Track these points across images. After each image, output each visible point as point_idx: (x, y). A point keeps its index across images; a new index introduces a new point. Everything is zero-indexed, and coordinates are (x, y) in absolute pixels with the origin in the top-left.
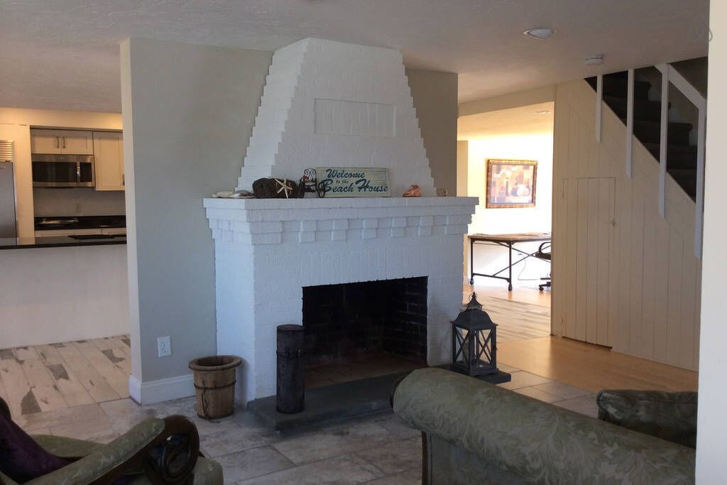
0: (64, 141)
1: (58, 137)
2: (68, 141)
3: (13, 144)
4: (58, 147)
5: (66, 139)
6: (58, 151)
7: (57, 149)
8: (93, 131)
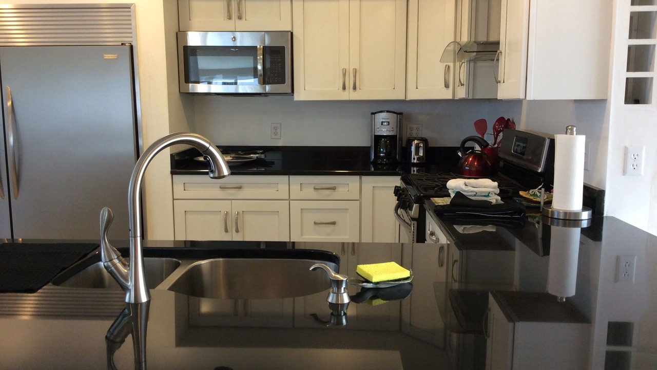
0: (240, 5)
2: (248, 6)
3: (132, 10)
4: (230, 18)
5: (244, 2)
6: (229, 26)
7: (227, 21)
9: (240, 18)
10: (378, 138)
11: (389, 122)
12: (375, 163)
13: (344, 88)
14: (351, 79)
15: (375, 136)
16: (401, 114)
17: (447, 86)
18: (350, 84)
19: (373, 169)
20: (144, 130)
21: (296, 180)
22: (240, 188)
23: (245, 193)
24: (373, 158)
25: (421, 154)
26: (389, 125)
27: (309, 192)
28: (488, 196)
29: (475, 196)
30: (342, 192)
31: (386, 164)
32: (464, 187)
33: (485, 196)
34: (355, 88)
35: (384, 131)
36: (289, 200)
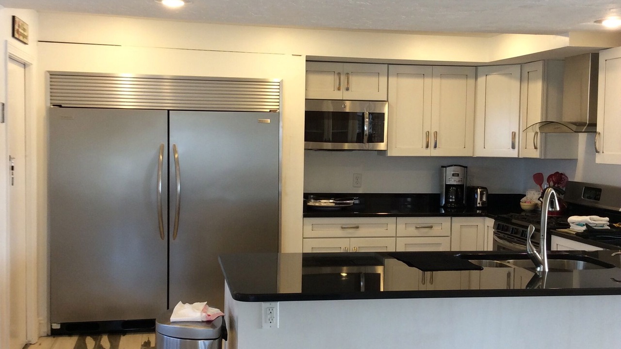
0: (348, 79)
1: (339, 74)
2: (354, 80)
3: (280, 84)
4: (339, 89)
5: (350, 77)
6: (338, 95)
7: (337, 92)
8: (390, 63)
9: (347, 89)
10: (448, 187)
11: (458, 174)
12: (445, 207)
13: (427, 147)
14: (432, 140)
15: (446, 185)
16: (466, 167)
17: (513, 147)
18: (432, 144)
19: (443, 212)
20: (283, 181)
21: (402, 220)
22: (357, 227)
23: (362, 232)
24: (444, 203)
25: (484, 199)
26: (458, 176)
27: (412, 231)
28: (603, 226)
29: (595, 226)
30: (436, 230)
31: (455, 208)
32: (590, 221)
33: (601, 227)
34: (435, 147)
35: (453, 181)
36: (396, 237)
